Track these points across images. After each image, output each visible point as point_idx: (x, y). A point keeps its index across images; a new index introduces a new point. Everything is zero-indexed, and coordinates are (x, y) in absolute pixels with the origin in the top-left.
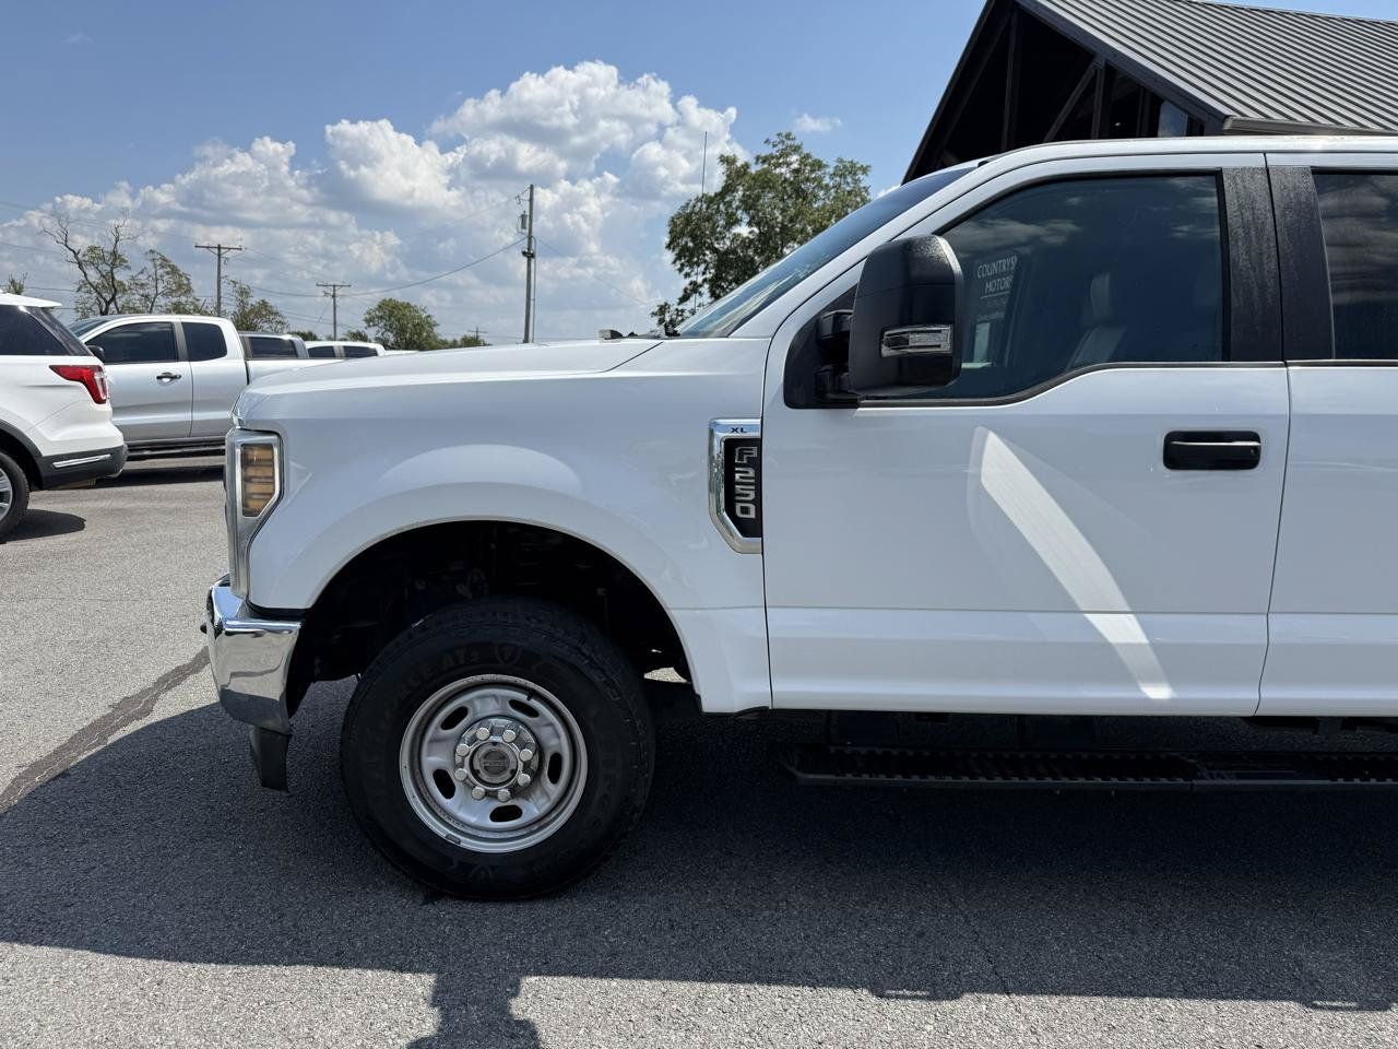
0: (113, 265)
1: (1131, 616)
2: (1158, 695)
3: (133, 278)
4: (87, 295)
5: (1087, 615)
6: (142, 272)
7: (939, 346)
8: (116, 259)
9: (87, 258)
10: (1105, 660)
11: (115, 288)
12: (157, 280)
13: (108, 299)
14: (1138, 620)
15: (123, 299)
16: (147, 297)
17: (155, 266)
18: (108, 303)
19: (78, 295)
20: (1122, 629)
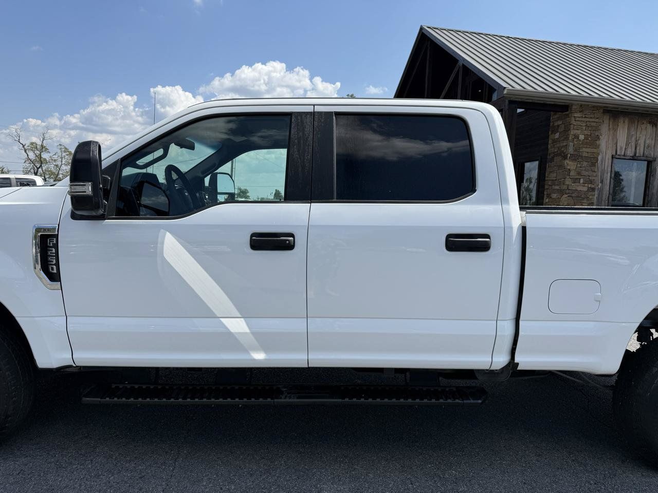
0: (41, 151)
1: (242, 319)
2: (259, 358)
3: (51, 157)
4: (29, 165)
5: (221, 319)
6: (55, 155)
7: (85, 192)
8: (43, 148)
9: (29, 148)
10: (230, 341)
11: (42, 161)
12: (62, 158)
13: (38, 167)
14: (245, 321)
15: (46, 167)
16: (57, 166)
17: (61, 152)
18: (38, 168)
19: (24, 164)
20: (237, 326)
